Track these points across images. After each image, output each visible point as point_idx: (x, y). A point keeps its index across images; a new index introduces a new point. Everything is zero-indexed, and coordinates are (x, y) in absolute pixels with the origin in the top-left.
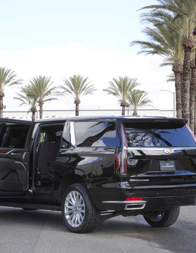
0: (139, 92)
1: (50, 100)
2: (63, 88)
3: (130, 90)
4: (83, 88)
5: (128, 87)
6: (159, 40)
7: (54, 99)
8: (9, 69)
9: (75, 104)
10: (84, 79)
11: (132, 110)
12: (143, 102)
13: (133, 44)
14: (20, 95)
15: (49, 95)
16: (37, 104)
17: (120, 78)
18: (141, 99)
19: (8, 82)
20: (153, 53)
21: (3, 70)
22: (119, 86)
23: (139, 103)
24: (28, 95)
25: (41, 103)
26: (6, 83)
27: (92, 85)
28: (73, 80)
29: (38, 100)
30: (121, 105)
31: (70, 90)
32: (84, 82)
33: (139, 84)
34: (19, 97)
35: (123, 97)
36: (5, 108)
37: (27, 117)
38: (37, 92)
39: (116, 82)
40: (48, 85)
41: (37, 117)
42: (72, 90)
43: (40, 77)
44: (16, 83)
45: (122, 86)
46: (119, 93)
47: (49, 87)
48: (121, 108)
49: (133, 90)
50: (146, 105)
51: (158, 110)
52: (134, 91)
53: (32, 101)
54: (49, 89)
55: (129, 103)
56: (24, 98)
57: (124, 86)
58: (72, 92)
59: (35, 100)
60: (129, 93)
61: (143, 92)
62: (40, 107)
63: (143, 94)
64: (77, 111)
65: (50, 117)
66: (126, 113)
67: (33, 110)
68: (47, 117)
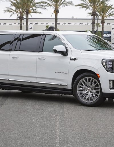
11: (100, 19)
37: (15, 24)
64: (56, 19)
65: (34, 23)
66: (96, 21)
67: (21, 18)
68: (32, 24)
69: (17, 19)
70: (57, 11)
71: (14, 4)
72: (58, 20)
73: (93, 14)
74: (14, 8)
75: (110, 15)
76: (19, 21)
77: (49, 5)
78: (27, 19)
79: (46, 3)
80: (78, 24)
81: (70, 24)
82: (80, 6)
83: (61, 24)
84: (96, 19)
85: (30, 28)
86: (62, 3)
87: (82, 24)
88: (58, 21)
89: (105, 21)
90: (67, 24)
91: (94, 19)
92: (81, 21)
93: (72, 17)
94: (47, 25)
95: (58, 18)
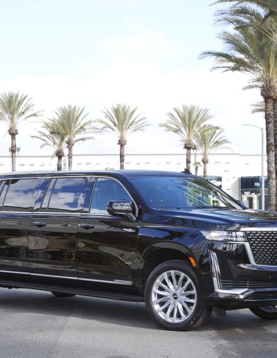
0: (211, 127)
1: (83, 139)
2: (102, 122)
3: (198, 125)
4: (130, 122)
5: (194, 122)
6: (242, 50)
7: (88, 138)
8: (24, 95)
9: (119, 146)
10: (131, 110)
11: (201, 154)
12: (217, 142)
13: (203, 56)
14: (40, 132)
15: (82, 133)
16: (65, 145)
17: (184, 108)
18: (215, 139)
19: (23, 113)
20: (234, 69)
21: (17, 96)
22: (183, 119)
23: (211, 144)
24: (52, 133)
25: (70, 144)
26: (20, 116)
27: (144, 118)
28: (117, 111)
29: (66, 139)
30: (186, 147)
31: (112, 125)
32: (132, 113)
33: (211, 117)
34: (39, 135)
35: (188, 135)
36: (19, 150)
37: (50, 165)
38: (64, 128)
39: (179, 115)
40: (80, 118)
41: (65, 164)
42: (115, 125)
43: (70, 107)
44: (35, 115)
45: (187, 120)
46: (183, 129)
47: (81, 122)
48: (185, 151)
49: (202, 125)
50: (221, 146)
51: (238, 154)
52: (205, 126)
53: (58, 141)
54: (82, 123)
55: (196, 144)
56: (46, 136)
57: (189, 120)
58: (115, 128)
59: (62, 139)
60: (197, 130)
61: (217, 128)
62: (70, 149)
63: (218, 131)
65: (84, 163)
66: (192, 158)
67: (59, 154)
68: (80, 164)
72: (125, 157)
76: (57, 159)
84: (193, 155)
94: (107, 166)
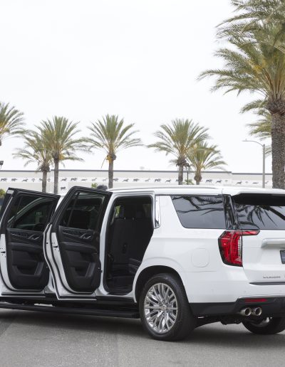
11: (193, 172)
18: (209, 159)
36: (2, 164)
41: (49, 180)
51: (230, 172)
62: (55, 164)
64: (111, 172)
65: (69, 179)
66: (185, 176)
67: (45, 169)
68: (65, 180)
69: (37, 171)
70: (112, 157)
71: (32, 143)
72: (114, 173)
73: (181, 162)
74: (31, 150)
75: (212, 164)
76: (42, 174)
77: (98, 144)
78: (56, 171)
79: (91, 140)
80: (152, 180)
81: (136, 180)
82: (156, 148)
83: (121, 180)
84: (185, 172)
85: (62, 188)
86: (122, 142)
87: (159, 180)
88: (115, 175)
89: (203, 175)
90: (131, 180)
91: (181, 172)
92: (158, 176)
93: (142, 168)
94: (94, 183)
95: (114, 169)
